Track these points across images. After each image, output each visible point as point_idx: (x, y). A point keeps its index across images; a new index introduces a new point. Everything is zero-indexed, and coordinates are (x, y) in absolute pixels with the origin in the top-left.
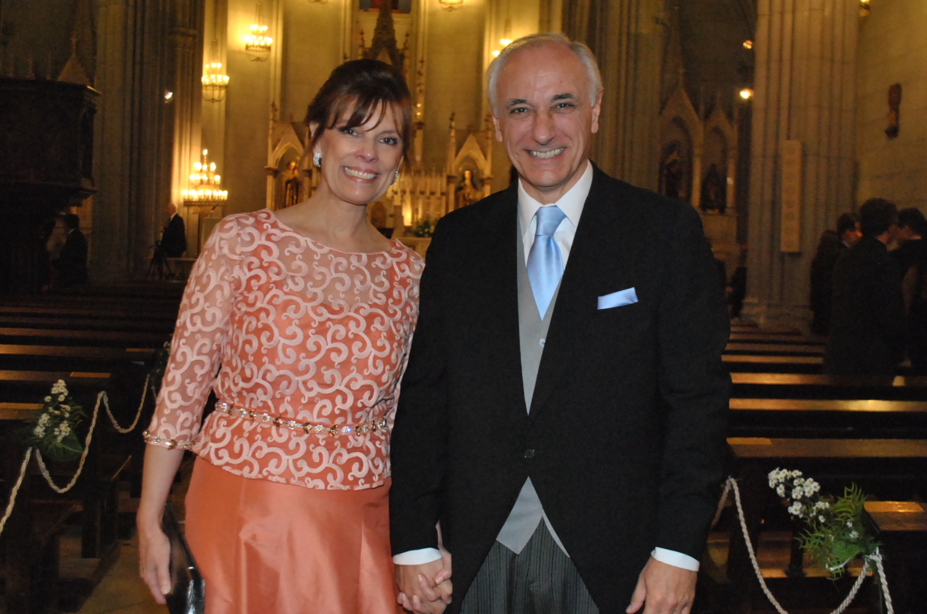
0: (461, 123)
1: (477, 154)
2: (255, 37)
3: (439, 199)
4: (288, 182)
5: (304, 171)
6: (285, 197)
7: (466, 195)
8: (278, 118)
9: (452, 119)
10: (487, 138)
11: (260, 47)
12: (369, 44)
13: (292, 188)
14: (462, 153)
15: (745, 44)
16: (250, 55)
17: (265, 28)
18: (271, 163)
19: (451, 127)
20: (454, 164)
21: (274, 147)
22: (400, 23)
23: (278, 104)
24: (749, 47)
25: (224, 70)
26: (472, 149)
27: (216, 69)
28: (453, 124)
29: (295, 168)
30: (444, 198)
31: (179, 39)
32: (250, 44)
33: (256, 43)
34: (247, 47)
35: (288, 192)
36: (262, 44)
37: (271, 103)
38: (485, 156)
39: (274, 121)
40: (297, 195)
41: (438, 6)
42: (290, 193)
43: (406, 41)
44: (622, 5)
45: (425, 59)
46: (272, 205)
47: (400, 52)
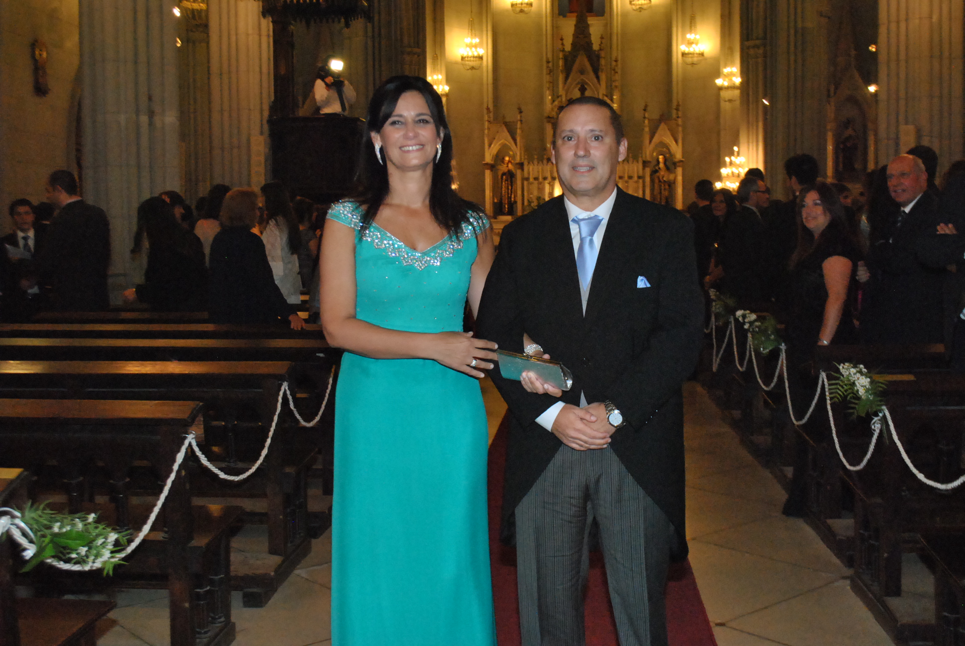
0: (654, 113)
1: (669, 140)
2: (468, 49)
3: (637, 182)
4: (504, 174)
5: (517, 164)
6: (502, 188)
7: (661, 178)
8: (492, 119)
9: (645, 110)
10: (678, 125)
11: (474, 57)
12: (568, 48)
13: (506, 180)
14: (656, 139)
15: (870, 48)
16: (466, 65)
17: (477, 40)
18: (488, 159)
19: (645, 118)
20: (649, 151)
21: (490, 146)
22: (595, 26)
23: (491, 107)
24: (874, 50)
25: (444, 81)
26: (664, 135)
27: (438, 80)
28: (647, 115)
29: (509, 161)
30: (641, 181)
31: (407, 58)
32: (465, 55)
33: (470, 54)
34: (463, 58)
35: (504, 183)
36: (476, 54)
37: (485, 106)
38: (676, 142)
39: (489, 121)
40: (512, 186)
41: (629, 7)
42: (505, 184)
43: (601, 43)
44: (789, 4)
45: (619, 58)
46: (490, 195)
47: (596, 52)
